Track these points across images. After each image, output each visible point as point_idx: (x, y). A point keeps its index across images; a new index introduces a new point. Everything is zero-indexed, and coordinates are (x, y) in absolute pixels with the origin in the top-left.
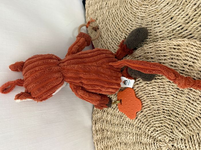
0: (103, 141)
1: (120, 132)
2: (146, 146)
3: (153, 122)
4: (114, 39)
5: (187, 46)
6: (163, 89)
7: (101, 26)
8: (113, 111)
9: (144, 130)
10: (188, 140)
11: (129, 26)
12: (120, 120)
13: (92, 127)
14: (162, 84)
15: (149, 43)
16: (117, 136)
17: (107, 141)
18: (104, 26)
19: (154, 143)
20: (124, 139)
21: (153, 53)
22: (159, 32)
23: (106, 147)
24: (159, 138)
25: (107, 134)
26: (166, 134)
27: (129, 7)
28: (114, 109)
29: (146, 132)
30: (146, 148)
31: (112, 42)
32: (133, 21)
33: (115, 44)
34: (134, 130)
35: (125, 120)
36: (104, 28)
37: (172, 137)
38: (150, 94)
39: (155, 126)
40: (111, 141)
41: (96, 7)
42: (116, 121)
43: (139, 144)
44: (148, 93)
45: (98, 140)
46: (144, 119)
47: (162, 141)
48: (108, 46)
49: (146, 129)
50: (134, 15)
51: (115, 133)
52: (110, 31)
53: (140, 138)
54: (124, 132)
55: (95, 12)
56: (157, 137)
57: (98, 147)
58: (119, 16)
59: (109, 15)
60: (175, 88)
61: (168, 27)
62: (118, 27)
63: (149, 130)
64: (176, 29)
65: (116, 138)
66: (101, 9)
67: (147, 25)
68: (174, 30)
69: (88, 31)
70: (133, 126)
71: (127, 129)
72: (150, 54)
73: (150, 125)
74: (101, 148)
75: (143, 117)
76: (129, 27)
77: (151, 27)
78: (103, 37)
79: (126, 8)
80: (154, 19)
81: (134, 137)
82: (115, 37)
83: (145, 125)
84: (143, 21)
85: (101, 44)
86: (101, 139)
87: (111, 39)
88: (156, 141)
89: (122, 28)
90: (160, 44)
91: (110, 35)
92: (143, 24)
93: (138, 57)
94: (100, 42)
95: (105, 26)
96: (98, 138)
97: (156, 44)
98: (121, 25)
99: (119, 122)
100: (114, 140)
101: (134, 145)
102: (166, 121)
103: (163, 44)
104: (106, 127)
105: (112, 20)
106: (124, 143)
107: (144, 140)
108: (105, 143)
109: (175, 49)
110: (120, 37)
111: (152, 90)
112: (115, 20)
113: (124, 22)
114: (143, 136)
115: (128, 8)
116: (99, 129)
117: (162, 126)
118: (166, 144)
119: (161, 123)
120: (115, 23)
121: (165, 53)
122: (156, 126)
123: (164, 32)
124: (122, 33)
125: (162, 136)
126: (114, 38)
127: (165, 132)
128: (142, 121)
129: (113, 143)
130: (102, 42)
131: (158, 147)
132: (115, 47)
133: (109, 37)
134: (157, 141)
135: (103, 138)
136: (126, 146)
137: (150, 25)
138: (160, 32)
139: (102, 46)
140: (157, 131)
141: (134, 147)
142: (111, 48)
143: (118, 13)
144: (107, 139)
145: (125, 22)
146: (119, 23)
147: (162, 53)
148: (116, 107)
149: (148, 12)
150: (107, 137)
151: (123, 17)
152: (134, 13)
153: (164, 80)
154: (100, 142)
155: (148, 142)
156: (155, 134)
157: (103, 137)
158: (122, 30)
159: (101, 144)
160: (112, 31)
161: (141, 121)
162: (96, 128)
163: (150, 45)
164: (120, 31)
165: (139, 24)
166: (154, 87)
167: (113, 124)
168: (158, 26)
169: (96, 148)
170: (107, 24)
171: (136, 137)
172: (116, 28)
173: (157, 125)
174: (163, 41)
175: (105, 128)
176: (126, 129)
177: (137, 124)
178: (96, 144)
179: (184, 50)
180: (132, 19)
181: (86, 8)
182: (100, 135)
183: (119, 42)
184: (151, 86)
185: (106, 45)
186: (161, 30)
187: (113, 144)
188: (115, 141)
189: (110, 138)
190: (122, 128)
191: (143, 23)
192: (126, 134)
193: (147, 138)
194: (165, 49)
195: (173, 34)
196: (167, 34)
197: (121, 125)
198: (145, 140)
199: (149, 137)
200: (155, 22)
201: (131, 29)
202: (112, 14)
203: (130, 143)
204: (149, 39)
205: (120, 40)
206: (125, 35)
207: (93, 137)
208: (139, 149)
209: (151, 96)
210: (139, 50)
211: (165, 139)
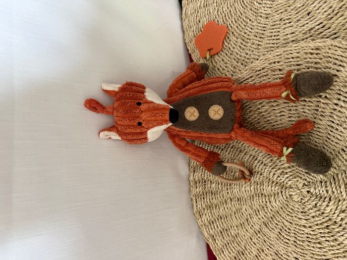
0: (205, 197)
2: (269, 199)
4: (224, 49)
5: (330, 49)
6: (295, 113)
8: (221, 152)
10: (330, 182)
11: (248, 28)
13: (189, 176)
15: (276, 50)
16: (226, 189)
17: (211, 197)
19: (282, 192)
20: (236, 192)
21: (281, 63)
22: (291, 34)
23: (210, 207)
24: (290, 183)
25: (211, 187)
26: (299, 176)
27: (249, 2)
28: (222, 150)
29: (270, 177)
30: (270, 202)
32: (254, 20)
33: (227, 55)
37: (308, 179)
38: (277, 121)
40: (216, 197)
41: (199, 4)
43: (259, 197)
44: (274, 121)
45: (198, 195)
46: (268, 159)
47: (294, 187)
49: (269, 174)
50: (255, 13)
51: (223, 184)
53: (261, 187)
55: (197, 12)
56: (286, 182)
57: (198, 205)
58: (233, 15)
59: (218, 14)
60: (313, 109)
61: (304, 26)
62: (231, 31)
63: (274, 174)
64: (314, 28)
65: (225, 193)
66: (205, 6)
67: (273, 25)
68: (312, 29)
69: (185, 40)
72: (277, 64)
73: (276, 167)
74: (202, 206)
75: (266, 156)
76: (247, 30)
77: (279, 28)
79: (244, 4)
80: (283, 16)
81: (252, 188)
82: (227, 44)
83: (268, 167)
84: (267, 20)
86: (202, 194)
88: (284, 189)
89: (237, 32)
90: (291, 49)
92: (267, 24)
93: (260, 70)
96: (197, 193)
97: (285, 50)
98: (235, 27)
100: (221, 195)
101: (252, 200)
104: (210, 176)
105: (223, 21)
106: (236, 198)
107: (266, 190)
108: (208, 200)
109: (312, 54)
110: (234, 44)
111: (279, 115)
112: (227, 21)
113: (240, 23)
114: (266, 184)
115: (247, 3)
116: (199, 179)
117: (293, 166)
118: (298, 191)
120: (227, 25)
121: (299, 61)
122: (284, 168)
123: (297, 33)
124: (237, 39)
125: (293, 180)
127: (298, 174)
128: (264, 162)
129: (220, 200)
132: (226, 59)
134: (286, 189)
135: (205, 193)
136: (239, 202)
137: (277, 24)
140: (287, 173)
141: (251, 203)
142: (220, 62)
143: (232, 10)
144: (210, 194)
145: (242, 24)
146: (232, 26)
147: (294, 62)
148: (225, 147)
149: (275, 7)
150: (210, 191)
151: (239, 16)
152: (255, 9)
154: (201, 198)
155: (273, 191)
156: (283, 179)
157: (204, 191)
158: (237, 35)
159: (201, 201)
161: (262, 163)
162: (195, 178)
163: (278, 52)
164: (234, 36)
165: (262, 24)
166: (283, 110)
168: (289, 25)
169: (195, 206)
172: (229, 32)
173: (286, 165)
174: (295, 45)
175: (207, 178)
177: (257, 168)
178: (195, 201)
179: (324, 54)
180: (251, 19)
181: (183, 6)
182: (201, 188)
183: (232, 51)
184: (278, 109)
186: (293, 31)
187: (220, 202)
189: (216, 193)
191: (268, 23)
193: (272, 186)
194: (298, 55)
195: (310, 34)
196: (303, 35)
197: (232, 172)
198: (268, 189)
199: (275, 183)
200: (284, 20)
201: (250, 32)
202: (222, 12)
203: (246, 197)
204: (277, 44)
205: (234, 48)
206: (242, 41)
207: (190, 191)
208: (259, 205)
209: (278, 124)
210: (262, 59)
211: (298, 184)
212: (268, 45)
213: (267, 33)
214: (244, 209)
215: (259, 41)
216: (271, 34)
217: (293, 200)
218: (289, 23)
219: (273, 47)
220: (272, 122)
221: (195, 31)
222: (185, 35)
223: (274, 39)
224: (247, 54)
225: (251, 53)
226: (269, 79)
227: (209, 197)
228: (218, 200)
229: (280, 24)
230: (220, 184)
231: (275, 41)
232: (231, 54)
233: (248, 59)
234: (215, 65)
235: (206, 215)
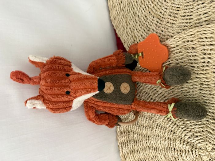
0: (129, 144)
1: (149, 135)
2: (181, 153)
3: (191, 126)
4: (143, 26)
6: (207, 87)
7: (126, 10)
9: (180, 135)
11: (163, 8)
12: (149, 122)
14: (206, 80)
15: (189, 29)
16: (145, 139)
17: (133, 145)
18: (130, 10)
19: (192, 151)
20: (153, 144)
21: (195, 42)
22: (204, 14)
23: (132, 151)
24: (199, 145)
25: (133, 136)
26: (208, 141)
29: (182, 137)
30: (181, 156)
31: (141, 29)
32: (168, 1)
33: (145, 31)
34: (166, 134)
35: (156, 122)
36: (130, 12)
38: (189, 92)
39: (194, 130)
40: (137, 145)
42: (144, 123)
43: (172, 150)
44: (186, 92)
45: (123, 143)
46: (180, 122)
47: (203, 148)
48: (135, 34)
49: (181, 134)
51: (143, 136)
52: (138, 16)
53: (174, 144)
54: (154, 136)
56: (195, 143)
57: (123, 151)
62: (148, 11)
63: (186, 135)
65: (144, 142)
67: (186, 6)
69: (111, 17)
70: (166, 130)
71: (158, 132)
72: (191, 43)
73: (188, 130)
74: (126, 151)
75: (178, 120)
76: (162, 10)
77: (192, 9)
78: (129, 24)
81: (166, 142)
82: (145, 22)
83: (180, 129)
85: (127, 32)
86: (127, 142)
87: (139, 25)
88: (194, 148)
89: (153, 12)
90: (205, 29)
91: (138, 20)
92: (181, 5)
93: (174, 47)
94: (125, 29)
95: (132, 9)
96: (122, 141)
97: (199, 30)
98: (152, 7)
99: (148, 124)
100: (141, 144)
101: (166, 151)
102: (209, 126)
103: (209, 29)
104: (133, 128)
105: (141, 2)
106: (153, 148)
107: (178, 146)
108: (131, 147)
110: (151, 22)
111: (192, 87)
113: (156, 4)
114: (178, 142)
116: (124, 130)
117: (203, 131)
118: (207, 153)
119: (202, 127)
120: (145, 6)
121: (212, 41)
123: (210, 13)
124: (153, 17)
125: (202, 143)
126: (143, 24)
127: (207, 139)
128: (177, 124)
129: (140, 147)
130: (127, 30)
131: (196, 156)
132: (144, 35)
133: (137, 22)
134: (196, 149)
135: (129, 141)
136: (156, 151)
138: (206, 13)
139: (128, 34)
140: (197, 137)
141: (165, 154)
142: (139, 37)
144: (133, 142)
145: (158, 4)
146: (149, 6)
147: (207, 41)
150: (133, 140)
153: (209, 76)
154: (126, 146)
155: (185, 148)
156: (193, 140)
157: (128, 139)
158: (153, 14)
159: (126, 148)
160: (140, 16)
161: (175, 124)
162: (121, 130)
163: (191, 32)
164: (151, 15)
165: (176, 5)
166: (195, 83)
167: (140, 126)
168: (202, 6)
169: (121, 151)
170: (134, 7)
171: (169, 142)
172: (146, 11)
173: (196, 130)
174: (209, 26)
175: (131, 129)
176: (156, 133)
177: (170, 128)
178: (121, 147)
182: (125, 137)
183: (150, 28)
184: (191, 82)
185: (133, 33)
186: (206, 12)
187: (141, 149)
188: (143, 145)
189: (137, 142)
190: (151, 131)
191: (181, 3)
192: (156, 138)
193: (183, 144)
194: (212, 35)
197: (150, 128)
199: (186, 143)
201: (165, 12)
203: (161, 148)
204: (190, 23)
205: (151, 25)
206: (158, 20)
207: (117, 139)
208: (172, 156)
209: (190, 95)
210: (176, 37)
211: (207, 147)
212: (181, 24)
213: (181, 13)
214: (159, 157)
215: (173, 20)
216: (185, 14)
217: (203, 159)
218: (202, 4)
219: (187, 26)
220: (184, 92)
221: (118, 10)
222: (111, 14)
223: (187, 19)
224: (162, 31)
225: (166, 31)
226: (183, 55)
227: (132, 144)
228: (139, 147)
229: (193, 5)
230: (141, 135)
231: (188, 21)
232: (148, 30)
233: (163, 35)
234: (135, 39)
235: (129, 158)
